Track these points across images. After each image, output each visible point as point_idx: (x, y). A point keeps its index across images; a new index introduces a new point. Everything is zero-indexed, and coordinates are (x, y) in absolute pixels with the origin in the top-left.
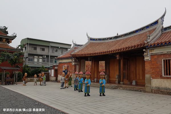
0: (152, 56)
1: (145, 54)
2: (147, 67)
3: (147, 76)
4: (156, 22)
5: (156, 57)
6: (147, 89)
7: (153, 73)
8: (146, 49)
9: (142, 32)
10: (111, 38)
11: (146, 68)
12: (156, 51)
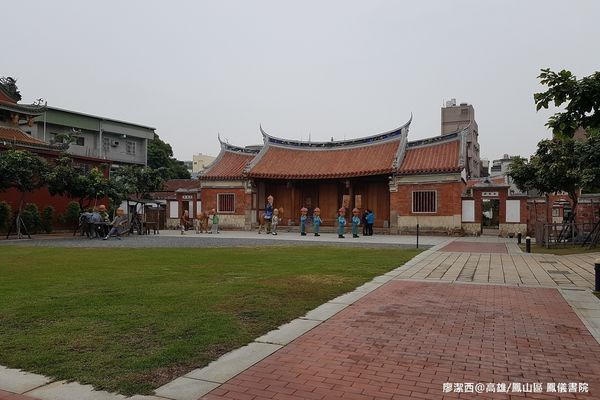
0: (400, 186)
1: (391, 183)
2: (393, 200)
3: (392, 212)
4: (398, 132)
5: (404, 188)
6: (392, 231)
7: (400, 209)
8: (391, 175)
9: (377, 143)
10: (319, 145)
11: (391, 202)
12: (405, 180)
